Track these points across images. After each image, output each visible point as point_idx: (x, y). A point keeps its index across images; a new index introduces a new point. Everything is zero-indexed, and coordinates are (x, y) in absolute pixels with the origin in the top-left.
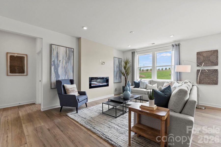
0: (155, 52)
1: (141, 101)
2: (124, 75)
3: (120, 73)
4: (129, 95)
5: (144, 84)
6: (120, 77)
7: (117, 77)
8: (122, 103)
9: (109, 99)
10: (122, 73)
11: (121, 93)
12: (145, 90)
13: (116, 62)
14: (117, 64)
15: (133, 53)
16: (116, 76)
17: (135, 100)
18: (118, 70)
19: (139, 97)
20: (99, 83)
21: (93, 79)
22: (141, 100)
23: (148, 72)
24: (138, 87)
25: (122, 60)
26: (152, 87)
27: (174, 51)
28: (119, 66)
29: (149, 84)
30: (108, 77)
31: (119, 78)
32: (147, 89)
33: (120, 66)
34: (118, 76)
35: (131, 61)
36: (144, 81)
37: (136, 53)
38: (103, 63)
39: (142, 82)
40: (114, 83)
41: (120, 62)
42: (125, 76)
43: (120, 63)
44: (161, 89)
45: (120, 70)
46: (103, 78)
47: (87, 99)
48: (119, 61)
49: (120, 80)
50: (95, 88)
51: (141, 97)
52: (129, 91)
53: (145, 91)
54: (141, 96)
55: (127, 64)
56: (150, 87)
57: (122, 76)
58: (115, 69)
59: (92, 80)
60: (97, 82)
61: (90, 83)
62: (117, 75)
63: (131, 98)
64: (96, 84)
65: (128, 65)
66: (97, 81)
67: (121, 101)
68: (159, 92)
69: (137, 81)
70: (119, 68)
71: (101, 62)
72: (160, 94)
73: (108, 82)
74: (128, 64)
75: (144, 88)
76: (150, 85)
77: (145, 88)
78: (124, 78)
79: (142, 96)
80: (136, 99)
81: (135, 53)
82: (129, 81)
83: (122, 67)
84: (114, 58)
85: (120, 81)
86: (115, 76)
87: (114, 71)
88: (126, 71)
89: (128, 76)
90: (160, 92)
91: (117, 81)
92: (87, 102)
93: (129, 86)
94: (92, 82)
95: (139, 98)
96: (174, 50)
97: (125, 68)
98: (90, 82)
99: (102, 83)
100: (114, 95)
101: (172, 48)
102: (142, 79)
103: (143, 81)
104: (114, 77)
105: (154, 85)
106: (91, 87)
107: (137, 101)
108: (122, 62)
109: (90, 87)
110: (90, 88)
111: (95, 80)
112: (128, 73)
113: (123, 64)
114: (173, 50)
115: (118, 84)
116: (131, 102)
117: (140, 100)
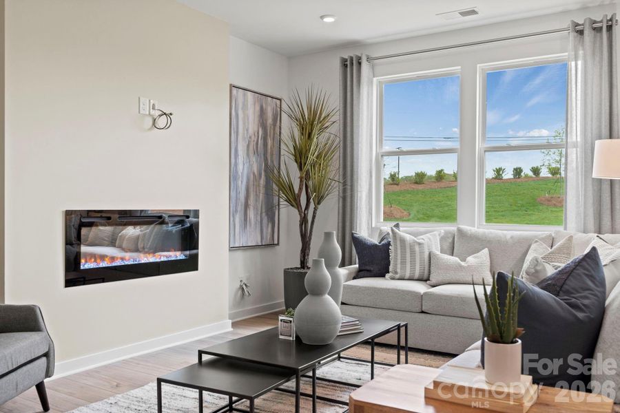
0: (478, 65)
1: (403, 353)
2: (294, 201)
3: (268, 187)
4: (331, 321)
5: (413, 253)
6: (270, 212)
7: (251, 213)
8: (288, 373)
9: (201, 353)
10: (282, 187)
11: (282, 313)
12: (421, 288)
13: (246, 117)
14: (251, 131)
15: (351, 67)
16: (246, 206)
17: (365, 353)
18: (255, 169)
19: (387, 332)
20: (137, 250)
21: (91, 225)
22: (403, 348)
23: (420, 187)
24: (382, 272)
25: (284, 106)
26: (461, 266)
27: (580, 63)
28: (265, 145)
29: (442, 251)
30: (196, 213)
31: (265, 221)
32: (433, 280)
33: (270, 142)
34: (255, 208)
35: (337, 117)
36: (415, 234)
37: (365, 65)
38: (162, 122)
39: (403, 241)
40: (232, 249)
41: (270, 121)
42: (298, 206)
43: (268, 127)
44: (537, 271)
45: (266, 165)
46: (157, 219)
47: (46, 355)
48: (262, 112)
49: (268, 231)
50: (103, 280)
51: (403, 330)
52: (334, 295)
53: (421, 297)
54: (399, 327)
55: (315, 131)
56: (448, 267)
57: (283, 202)
58: (236, 164)
59: (84, 231)
60: (121, 247)
61: (74, 249)
62: (251, 201)
63: (342, 340)
64: (113, 259)
65: (320, 140)
66: (123, 238)
67: (281, 360)
68: (534, 293)
69: (371, 235)
70: (266, 160)
71: (145, 110)
72: (545, 302)
73: (196, 247)
74: (322, 130)
75: (417, 275)
76: (447, 258)
77: (419, 280)
78: (296, 217)
79: (406, 326)
80: (372, 343)
81: (360, 64)
82: (328, 236)
83: (283, 146)
84: (234, 91)
85: (267, 241)
86: (241, 208)
87: (233, 177)
88: (308, 177)
89: (315, 209)
90: (537, 289)
91: (254, 239)
92: (48, 375)
93: (330, 266)
94: (84, 249)
95: (391, 339)
96: (581, 52)
97: (300, 156)
98: (68, 242)
99: (154, 251)
100: (234, 325)
101: (570, 46)
102: (401, 224)
103: (408, 237)
104: (232, 214)
105: (471, 259)
106: (76, 275)
107: (380, 354)
108: (284, 116)
109: (72, 276)
110: (69, 283)
111: (105, 230)
112: (317, 189)
113: (289, 130)
114: (576, 59)
115: (257, 252)
116: (337, 363)
117: (398, 347)
